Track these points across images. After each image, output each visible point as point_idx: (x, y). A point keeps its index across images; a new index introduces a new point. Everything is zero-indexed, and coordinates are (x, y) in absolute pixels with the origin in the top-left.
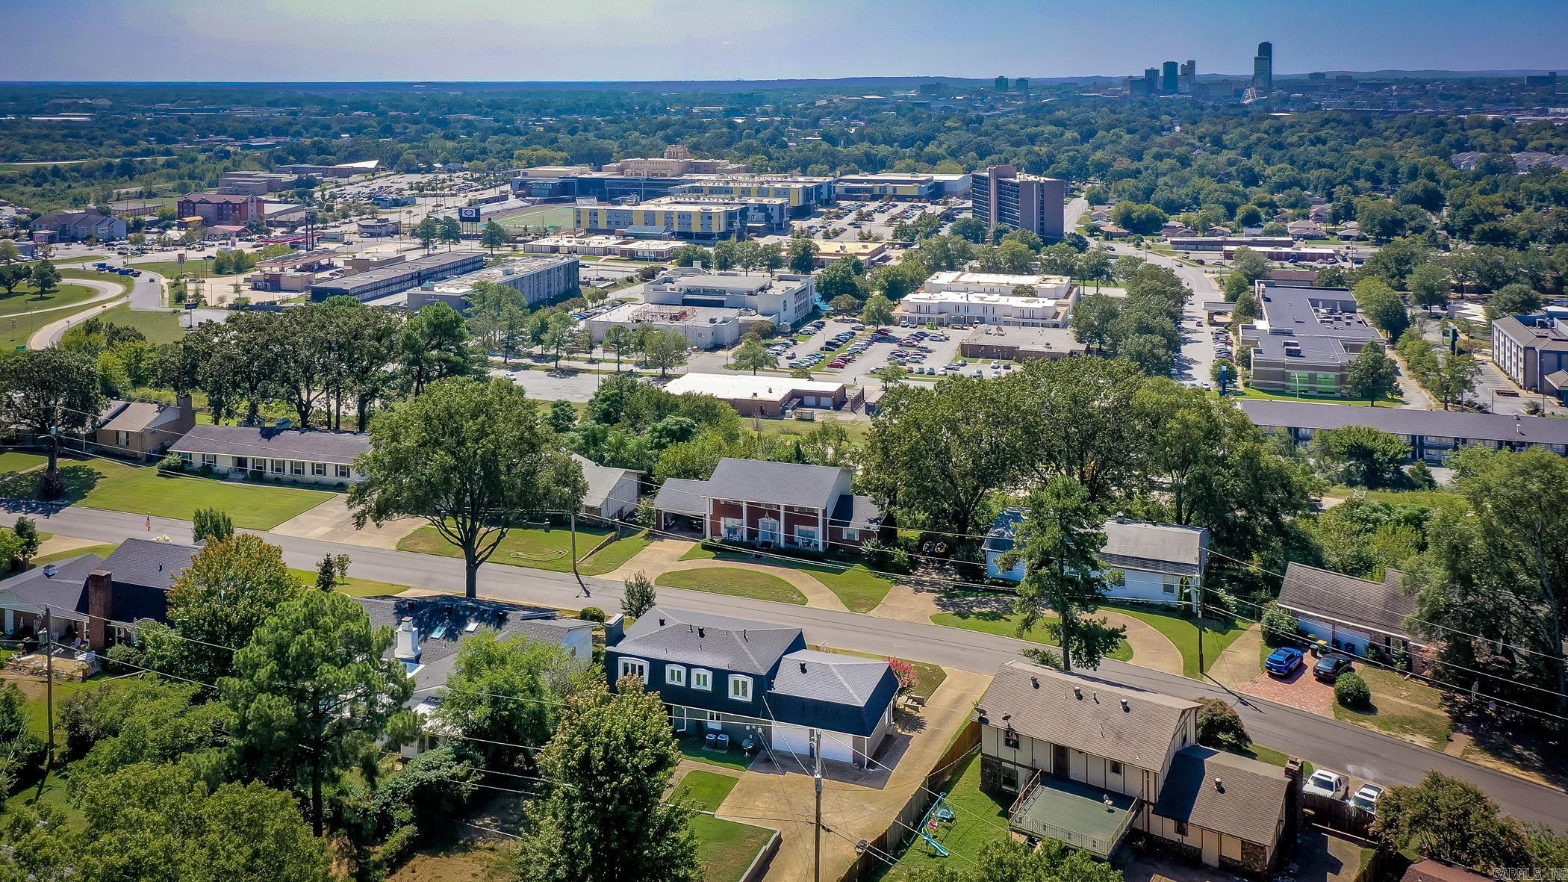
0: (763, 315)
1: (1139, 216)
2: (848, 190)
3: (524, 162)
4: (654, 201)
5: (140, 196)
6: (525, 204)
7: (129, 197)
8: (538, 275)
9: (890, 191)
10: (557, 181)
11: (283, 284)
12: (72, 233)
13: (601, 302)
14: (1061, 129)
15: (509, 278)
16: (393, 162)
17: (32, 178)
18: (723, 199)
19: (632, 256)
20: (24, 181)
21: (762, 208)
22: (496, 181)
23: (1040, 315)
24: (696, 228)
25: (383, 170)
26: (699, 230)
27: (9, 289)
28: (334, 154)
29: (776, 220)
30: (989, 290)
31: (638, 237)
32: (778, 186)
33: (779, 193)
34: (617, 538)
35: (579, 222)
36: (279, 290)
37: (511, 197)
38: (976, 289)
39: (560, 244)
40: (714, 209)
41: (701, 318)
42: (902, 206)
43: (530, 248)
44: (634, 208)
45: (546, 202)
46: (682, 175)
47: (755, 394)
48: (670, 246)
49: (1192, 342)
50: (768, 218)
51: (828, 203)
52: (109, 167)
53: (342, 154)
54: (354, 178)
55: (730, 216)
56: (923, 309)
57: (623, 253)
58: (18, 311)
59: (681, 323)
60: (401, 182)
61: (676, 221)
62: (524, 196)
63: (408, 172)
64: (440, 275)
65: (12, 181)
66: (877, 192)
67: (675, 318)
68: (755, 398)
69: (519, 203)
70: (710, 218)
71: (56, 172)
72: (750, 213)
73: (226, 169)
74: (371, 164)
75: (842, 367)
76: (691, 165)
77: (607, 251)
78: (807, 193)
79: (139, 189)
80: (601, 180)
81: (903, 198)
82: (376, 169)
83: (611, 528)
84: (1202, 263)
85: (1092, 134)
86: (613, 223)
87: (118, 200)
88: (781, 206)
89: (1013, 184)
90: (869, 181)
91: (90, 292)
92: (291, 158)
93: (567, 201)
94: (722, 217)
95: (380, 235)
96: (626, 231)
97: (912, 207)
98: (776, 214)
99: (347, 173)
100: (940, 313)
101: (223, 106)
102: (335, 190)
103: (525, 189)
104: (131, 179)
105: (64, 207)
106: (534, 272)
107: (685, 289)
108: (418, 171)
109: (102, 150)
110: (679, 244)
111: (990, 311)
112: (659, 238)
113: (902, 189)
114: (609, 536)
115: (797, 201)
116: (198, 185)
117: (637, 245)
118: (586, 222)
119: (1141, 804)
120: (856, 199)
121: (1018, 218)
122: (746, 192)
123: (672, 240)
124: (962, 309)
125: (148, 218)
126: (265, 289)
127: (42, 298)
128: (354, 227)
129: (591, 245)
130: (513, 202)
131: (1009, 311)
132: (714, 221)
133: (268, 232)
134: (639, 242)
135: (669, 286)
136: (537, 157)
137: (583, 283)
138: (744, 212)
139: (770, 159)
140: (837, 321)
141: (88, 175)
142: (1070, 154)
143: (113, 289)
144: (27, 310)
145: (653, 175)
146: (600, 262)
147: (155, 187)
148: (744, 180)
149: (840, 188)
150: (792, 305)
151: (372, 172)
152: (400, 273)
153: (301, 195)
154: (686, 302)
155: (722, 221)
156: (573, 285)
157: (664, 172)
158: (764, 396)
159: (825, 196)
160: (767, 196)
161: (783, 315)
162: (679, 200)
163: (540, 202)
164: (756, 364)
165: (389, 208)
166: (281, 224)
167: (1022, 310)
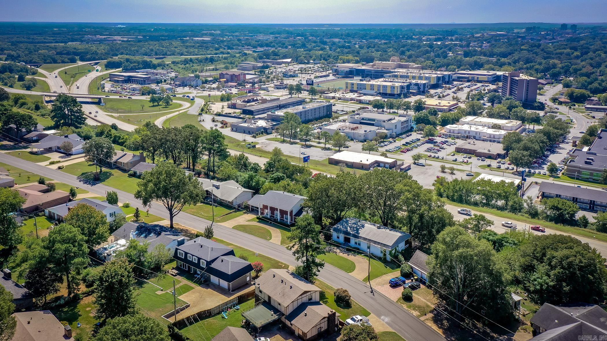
0: (386, 130)
1: (576, 95)
2: (459, 78)
3: (342, 61)
4: (376, 80)
5: (213, 70)
6: (335, 78)
7: (210, 70)
8: (315, 109)
9: (476, 79)
10: (348, 70)
11: (237, 106)
12: (186, 83)
13: (336, 120)
14: (573, 51)
15: (304, 110)
16: (297, 60)
17: (184, 62)
18: (403, 80)
19: (360, 102)
20: (181, 63)
21: (417, 84)
22: (328, 68)
23: (498, 137)
24: (389, 91)
25: (293, 62)
26: (390, 92)
27: (158, 103)
28: (278, 56)
29: (422, 89)
30: (484, 125)
31: (365, 94)
32: (427, 75)
33: (426, 78)
34: (235, 212)
35: (347, 87)
36: (236, 108)
37: (331, 75)
38: (479, 124)
39: (336, 96)
40: (397, 84)
41: (362, 130)
42: (479, 85)
43: (325, 97)
44: (367, 83)
45: (343, 77)
46: (395, 69)
47: (361, 161)
48: (375, 98)
49: (558, 153)
50: (419, 88)
51: (448, 83)
52: (206, 59)
53: (281, 56)
54: (283, 65)
55: (402, 87)
56: (452, 131)
57: (357, 100)
58: (158, 111)
59: (355, 131)
60: (297, 67)
61: (381, 88)
62: (335, 75)
63: (301, 63)
64: (288, 106)
65: (178, 63)
66: (470, 79)
67: (353, 129)
68: (361, 163)
69: (333, 78)
70: (394, 88)
71: (191, 60)
72: (412, 86)
73: (242, 61)
74: (289, 60)
75: (405, 153)
76: (400, 65)
77: (352, 99)
78: (438, 79)
79: (214, 67)
80: (364, 70)
81: (480, 82)
82: (291, 62)
83: (235, 208)
84: (594, 117)
85: (586, 53)
86: (359, 88)
87: (206, 71)
88: (424, 84)
89: (516, 80)
90: (468, 74)
91: (181, 105)
92: (265, 57)
93: (351, 77)
94: (399, 88)
95: (281, 88)
96: (361, 92)
97: (483, 86)
98: (422, 87)
99: (280, 64)
100: (459, 133)
101: (255, 34)
102: (274, 70)
103: (336, 72)
104: (212, 63)
105: (189, 73)
106: (314, 108)
107: (361, 118)
108: (304, 63)
109: (209, 52)
110: (378, 98)
111: (478, 134)
112: (372, 95)
113: (481, 78)
114: (231, 211)
115: (433, 82)
116: (232, 66)
117: (363, 98)
118: (350, 88)
119: (283, 315)
120: (461, 81)
121: (516, 94)
122: (414, 78)
123: (377, 96)
124: (467, 133)
125: (209, 79)
126: (231, 108)
127: (166, 107)
128: (272, 85)
129: (347, 97)
130: (331, 77)
131: (485, 135)
132: (396, 89)
133: (244, 86)
134: (365, 97)
135: (358, 116)
136: (346, 59)
137: (334, 112)
138: (408, 87)
139: (434, 62)
140: (418, 134)
141: (200, 61)
142: (566, 64)
143: (187, 105)
144: (160, 111)
145: (384, 68)
146: (348, 103)
147: (218, 67)
148: (415, 72)
149: (454, 77)
150: (399, 127)
151: (288, 63)
152: (274, 105)
153: (261, 72)
154: (361, 123)
155: (399, 90)
156: (330, 113)
157: (388, 67)
158: (365, 162)
159: (447, 80)
160: (422, 80)
161: (395, 130)
162: (387, 80)
163: (341, 78)
164: (370, 149)
165: (288, 78)
166: (250, 83)
167: (490, 135)
